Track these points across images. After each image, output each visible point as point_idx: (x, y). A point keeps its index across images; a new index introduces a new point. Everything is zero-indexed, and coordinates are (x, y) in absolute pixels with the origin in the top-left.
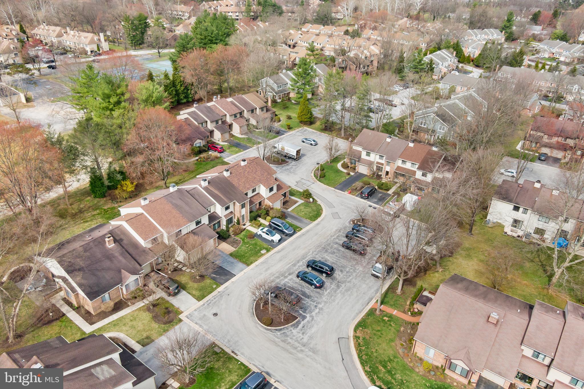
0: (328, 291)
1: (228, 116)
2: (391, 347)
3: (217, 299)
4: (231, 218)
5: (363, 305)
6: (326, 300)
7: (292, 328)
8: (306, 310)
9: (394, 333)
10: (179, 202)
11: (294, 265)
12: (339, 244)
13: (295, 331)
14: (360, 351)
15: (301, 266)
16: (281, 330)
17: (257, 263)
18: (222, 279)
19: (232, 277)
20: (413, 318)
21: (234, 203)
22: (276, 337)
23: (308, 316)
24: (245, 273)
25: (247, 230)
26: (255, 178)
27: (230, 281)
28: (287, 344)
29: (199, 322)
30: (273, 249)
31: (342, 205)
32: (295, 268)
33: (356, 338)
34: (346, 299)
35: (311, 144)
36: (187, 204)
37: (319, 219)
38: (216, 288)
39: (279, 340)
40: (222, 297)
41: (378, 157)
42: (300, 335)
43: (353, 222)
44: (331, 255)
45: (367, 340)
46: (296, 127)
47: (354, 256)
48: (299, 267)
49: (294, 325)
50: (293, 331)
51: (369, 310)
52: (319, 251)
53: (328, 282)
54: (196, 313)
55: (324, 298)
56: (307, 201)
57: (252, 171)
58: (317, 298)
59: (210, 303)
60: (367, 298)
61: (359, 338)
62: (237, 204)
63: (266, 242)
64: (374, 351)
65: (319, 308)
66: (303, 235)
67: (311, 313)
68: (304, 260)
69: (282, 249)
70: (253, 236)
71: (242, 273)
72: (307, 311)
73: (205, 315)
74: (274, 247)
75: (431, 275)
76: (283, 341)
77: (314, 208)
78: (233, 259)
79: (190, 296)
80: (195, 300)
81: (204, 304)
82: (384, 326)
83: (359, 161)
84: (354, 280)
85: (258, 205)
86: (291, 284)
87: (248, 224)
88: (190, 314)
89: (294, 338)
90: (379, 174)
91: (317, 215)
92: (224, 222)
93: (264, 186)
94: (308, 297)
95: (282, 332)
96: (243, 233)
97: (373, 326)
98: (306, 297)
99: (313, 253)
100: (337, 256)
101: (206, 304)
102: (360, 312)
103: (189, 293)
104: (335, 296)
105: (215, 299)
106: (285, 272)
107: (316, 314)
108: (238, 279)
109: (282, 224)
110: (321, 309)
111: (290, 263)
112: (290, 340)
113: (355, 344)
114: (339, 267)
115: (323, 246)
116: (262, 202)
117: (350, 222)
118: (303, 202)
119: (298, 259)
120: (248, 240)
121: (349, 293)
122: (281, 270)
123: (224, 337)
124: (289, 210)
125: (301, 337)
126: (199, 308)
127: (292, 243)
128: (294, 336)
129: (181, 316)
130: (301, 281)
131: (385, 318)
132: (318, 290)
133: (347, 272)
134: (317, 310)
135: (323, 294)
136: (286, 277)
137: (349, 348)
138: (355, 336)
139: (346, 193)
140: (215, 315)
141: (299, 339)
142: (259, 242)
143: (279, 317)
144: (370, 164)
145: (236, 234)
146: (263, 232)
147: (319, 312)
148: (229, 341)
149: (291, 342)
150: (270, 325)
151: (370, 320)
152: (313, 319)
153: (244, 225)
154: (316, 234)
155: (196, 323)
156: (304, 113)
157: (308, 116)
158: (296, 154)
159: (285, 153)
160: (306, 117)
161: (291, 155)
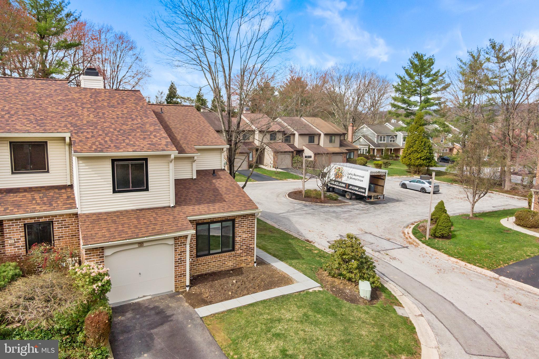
1: (257, 132)
35: (423, 190)
46: (396, 174)
156: (415, 149)
157: (422, 154)
158: (370, 187)
159: (344, 185)
160: (419, 156)
161: (357, 189)
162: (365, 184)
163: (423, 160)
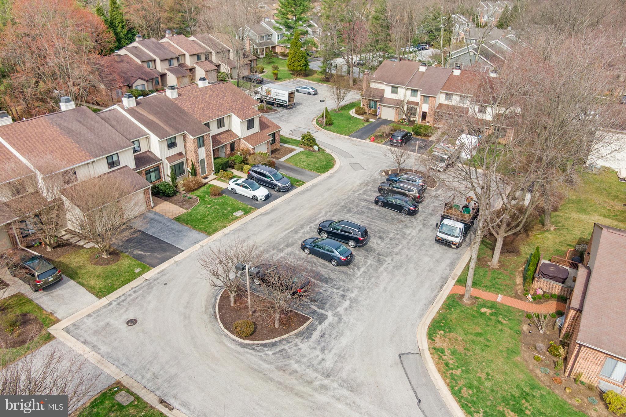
0: (362, 270)
1: (187, 55)
2: (516, 365)
3: (140, 292)
4: (181, 165)
5: (432, 291)
6: (360, 284)
7: (298, 341)
8: (324, 304)
9: (511, 336)
10: (76, 126)
11: (296, 232)
12: (369, 201)
13: (305, 346)
14: (454, 379)
15: (308, 232)
16: (274, 345)
17: (226, 231)
18: (156, 257)
19: (177, 254)
20: (538, 306)
21: (184, 136)
22: (264, 361)
23: (329, 314)
24: (202, 247)
25: (211, 185)
26: (222, 105)
27: (171, 261)
28: (290, 374)
29: (93, 339)
30: (256, 210)
31: (365, 155)
32: (296, 236)
33: (437, 352)
34: (398, 281)
35: (309, 93)
36: (91, 129)
37: (331, 171)
38: (140, 274)
39: (272, 367)
40: (152, 288)
41: (409, 92)
42: (318, 352)
43: (387, 173)
44: (359, 216)
45: (460, 354)
46: (286, 78)
47: (398, 216)
48: (304, 233)
49: (302, 333)
50: (301, 345)
51: (448, 298)
52: (336, 210)
53: (359, 256)
54: (89, 322)
55: (357, 282)
56: (309, 150)
57: (218, 95)
58: (344, 281)
59: (123, 301)
60: (437, 278)
61: (443, 351)
62: (190, 137)
63: (243, 201)
64: (483, 376)
65: (350, 300)
66: (307, 190)
67: (336, 308)
68: (312, 225)
69: (273, 210)
70: (218, 193)
71: (197, 246)
72: (327, 306)
73: (108, 324)
74: (258, 207)
75: (539, 236)
76: (279, 368)
77: (322, 158)
78: (180, 225)
79: (82, 290)
80: (90, 297)
81: (110, 304)
82: (488, 326)
83: (381, 102)
84: (405, 250)
85: (229, 148)
86: (292, 261)
87: (212, 176)
88: (74, 325)
89: (304, 360)
90: (412, 119)
91: (326, 165)
92: (167, 170)
93: (238, 116)
94: (326, 281)
95: (278, 349)
96: (202, 189)
97: (466, 326)
98: (322, 281)
99: (326, 214)
100: (368, 217)
101: (114, 304)
102: (431, 302)
103: (82, 285)
104: (378, 277)
105: (135, 292)
106: (279, 243)
107: (346, 309)
108: (188, 257)
109: (270, 172)
110: (354, 301)
111: (287, 229)
112: (295, 366)
113: (437, 364)
114: (375, 232)
115: (343, 204)
116: (236, 145)
117: (380, 173)
118: (303, 150)
119: (301, 223)
120: (212, 198)
121: (402, 270)
122: (272, 240)
123: (144, 368)
124: (282, 160)
125: (320, 358)
126: (99, 310)
127: (289, 201)
128: (304, 356)
129: (52, 330)
130: (310, 256)
131: (483, 310)
132: (344, 268)
133: (391, 239)
134: (347, 303)
135: (354, 276)
136: (282, 250)
137: (426, 374)
138: (434, 348)
139: (368, 141)
140: (132, 322)
141: (315, 362)
142: (231, 199)
143: (270, 316)
144: (398, 105)
145: (190, 190)
146: (237, 184)
147: (351, 307)
148: (155, 376)
149: (299, 369)
150: (251, 335)
151: (454, 316)
152: (340, 320)
153: (205, 178)
154: (329, 189)
155: (85, 342)
156: (296, 59)
157: (301, 62)
158: (289, 99)
159: (273, 99)
160: (299, 64)
161: (281, 101)
162: (286, 98)
163: (302, 66)
